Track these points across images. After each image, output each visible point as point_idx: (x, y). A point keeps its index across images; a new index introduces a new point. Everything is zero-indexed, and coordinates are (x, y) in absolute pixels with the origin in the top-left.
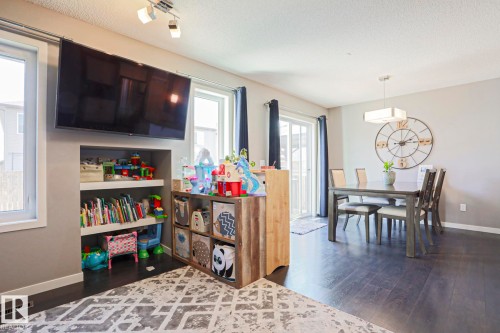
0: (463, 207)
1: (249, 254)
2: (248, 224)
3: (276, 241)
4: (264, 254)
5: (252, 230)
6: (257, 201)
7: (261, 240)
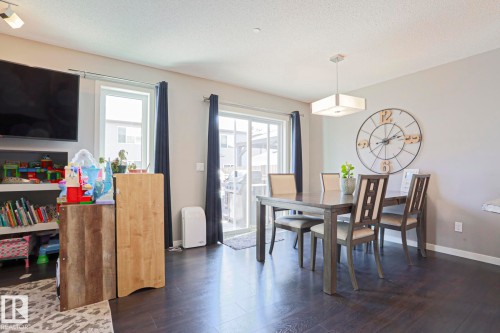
0: (459, 227)
1: (81, 271)
2: (81, 236)
3: (137, 258)
4: (111, 272)
5: (88, 243)
6: (97, 210)
7: (106, 255)
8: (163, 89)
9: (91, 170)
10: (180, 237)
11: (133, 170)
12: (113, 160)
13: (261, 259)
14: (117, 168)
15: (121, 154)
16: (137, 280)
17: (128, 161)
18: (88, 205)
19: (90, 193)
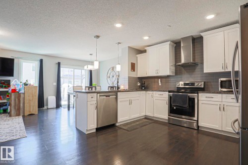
1: (15, 108)
2: (15, 100)
3: (30, 106)
4: (23, 109)
5: (17, 102)
6: (19, 94)
7: (21, 105)
8: (41, 61)
9: (18, 85)
10: (47, 105)
11: (30, 85)
12: (24, 82)
13: (69, 110)
14: (26, 84)
15: (27, 81)
16: (30, 111)
17: (29, 82)
18: (17, 93)
19: (18, 90)
